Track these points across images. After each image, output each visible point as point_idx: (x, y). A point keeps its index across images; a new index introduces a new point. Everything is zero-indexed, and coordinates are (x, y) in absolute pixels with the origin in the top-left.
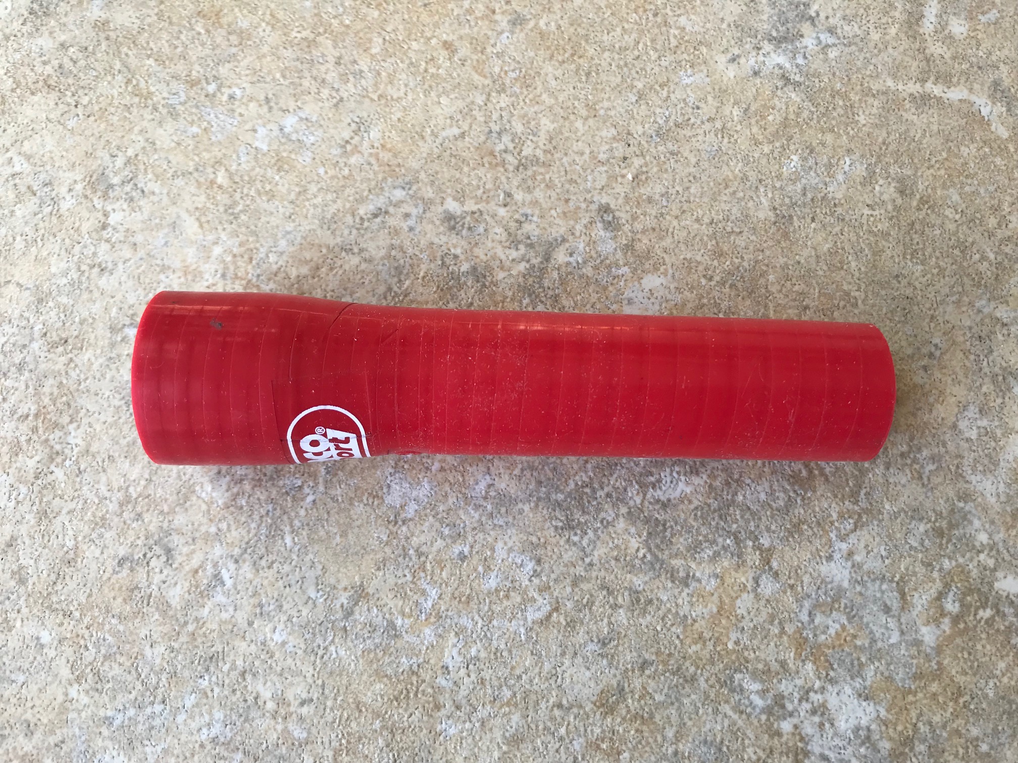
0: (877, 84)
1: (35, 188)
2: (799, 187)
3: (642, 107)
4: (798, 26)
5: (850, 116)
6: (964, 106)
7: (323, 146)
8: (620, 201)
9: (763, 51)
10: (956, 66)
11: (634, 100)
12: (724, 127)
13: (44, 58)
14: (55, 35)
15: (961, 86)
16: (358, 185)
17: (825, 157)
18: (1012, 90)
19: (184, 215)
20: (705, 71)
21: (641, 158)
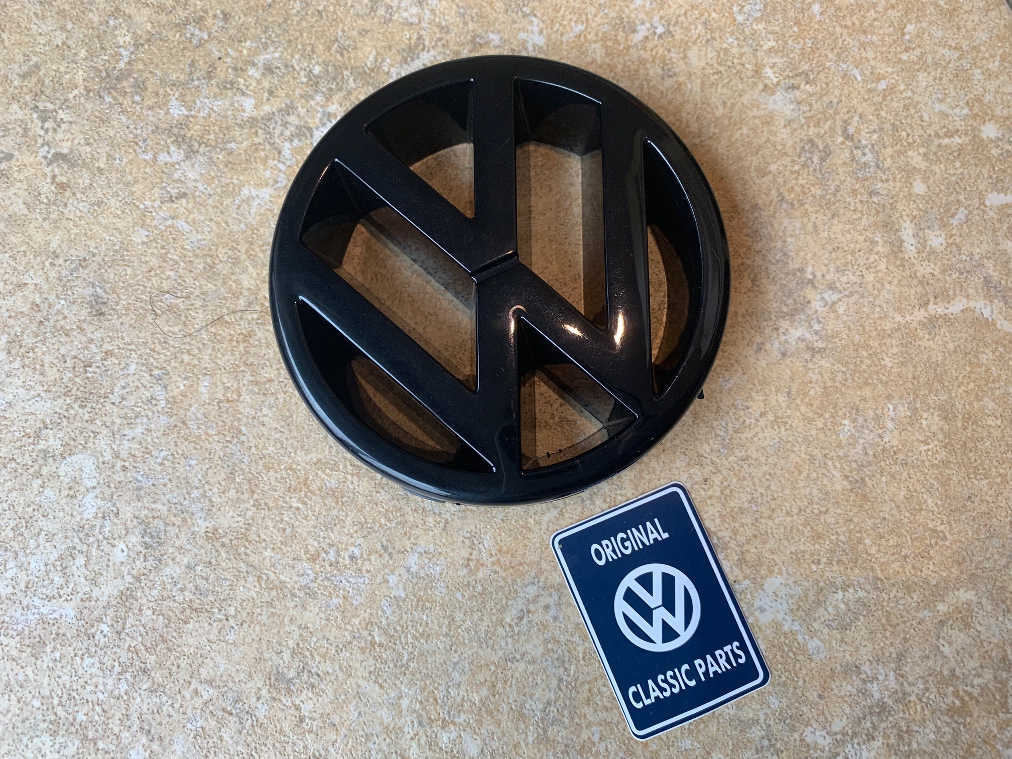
0: (888, 323)
1: (229, 708)
2: (859, 448)
3: (701, 425)
4: (802, 293)
5: (878, 363)
6: (968, 314)
7: (451, 572)
8: (718, 521)
9: (781, 330)
10: (948, 278)
11: (691, 423)
12: (777, 418)
13: (179, 586)
14: (178, 560)
15: (959, 297)
16: (494, 596)
17: (870, 411)
18: (1003, 282)
19: (363, 683)
20: (740, 370)
21: (718, 474)
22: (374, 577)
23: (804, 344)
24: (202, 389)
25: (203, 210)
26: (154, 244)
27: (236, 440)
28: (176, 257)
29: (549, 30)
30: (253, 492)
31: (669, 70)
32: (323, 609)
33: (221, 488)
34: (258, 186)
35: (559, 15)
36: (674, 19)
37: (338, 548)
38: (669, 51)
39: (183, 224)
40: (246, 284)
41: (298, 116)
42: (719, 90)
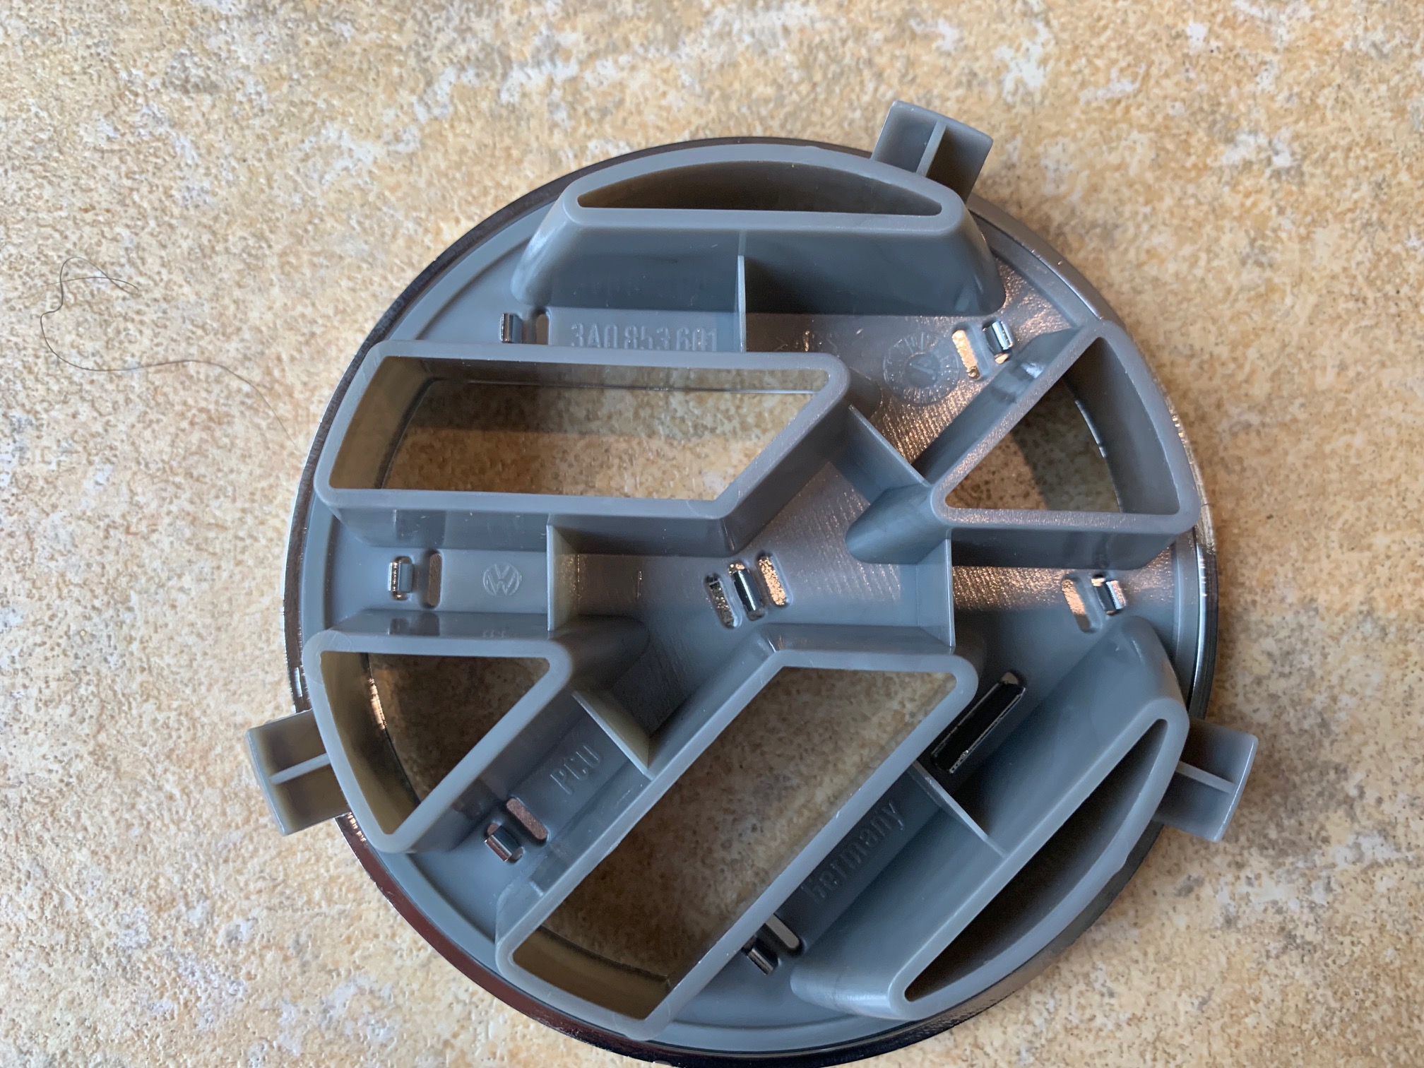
22: (256, 992)
23: (1279, 918)
24: (88, 485)
25: (236, 133)
26: (116, 161)
27: (111, 612)
28: (145, 205)
29: (1062, 65)
30: (101, 727)
31: (1263, 251)
32: (139, 1009)
33: (47, 692)
34: (357, 130)
35: (1094, 42)
36: (1321, 149)
37: (213, 906)
38: (1281, 211)
39: (188, 144)
40: (254, 315)
41: (497, 25)
42: (1345, 335)
